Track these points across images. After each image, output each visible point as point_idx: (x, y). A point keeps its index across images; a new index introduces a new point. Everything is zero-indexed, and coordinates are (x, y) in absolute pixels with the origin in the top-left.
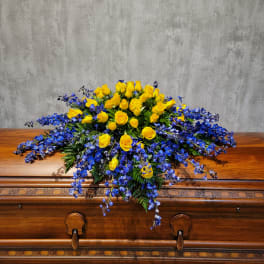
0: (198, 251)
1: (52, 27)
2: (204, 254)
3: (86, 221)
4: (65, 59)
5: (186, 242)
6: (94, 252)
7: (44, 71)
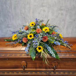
0: (60, 72)
1: (7, 7)
2: (62, 73)
3: (27, 64)
4: (12, 17)
5: (56, 69)
6: (29, 73)
7: (6, 20)
